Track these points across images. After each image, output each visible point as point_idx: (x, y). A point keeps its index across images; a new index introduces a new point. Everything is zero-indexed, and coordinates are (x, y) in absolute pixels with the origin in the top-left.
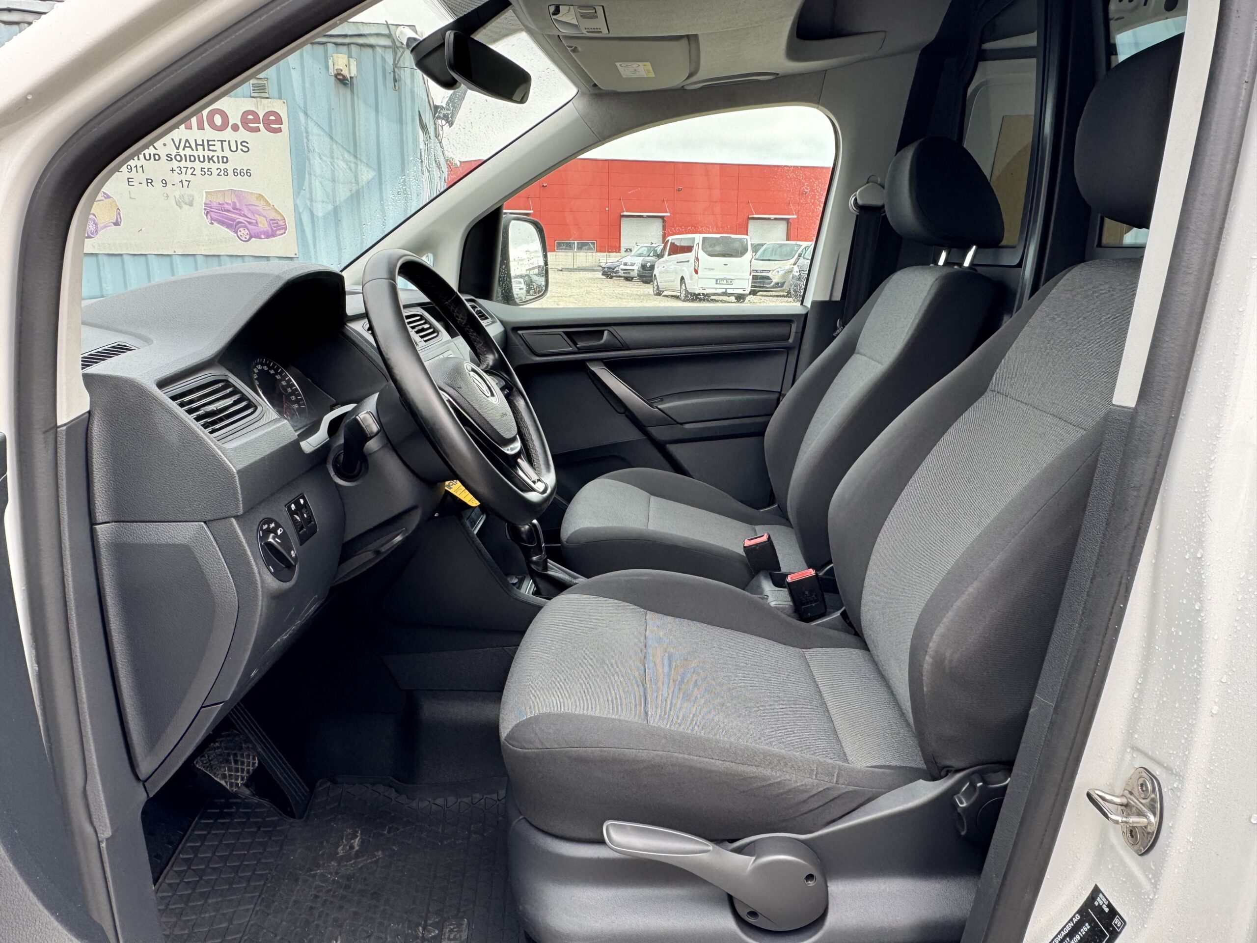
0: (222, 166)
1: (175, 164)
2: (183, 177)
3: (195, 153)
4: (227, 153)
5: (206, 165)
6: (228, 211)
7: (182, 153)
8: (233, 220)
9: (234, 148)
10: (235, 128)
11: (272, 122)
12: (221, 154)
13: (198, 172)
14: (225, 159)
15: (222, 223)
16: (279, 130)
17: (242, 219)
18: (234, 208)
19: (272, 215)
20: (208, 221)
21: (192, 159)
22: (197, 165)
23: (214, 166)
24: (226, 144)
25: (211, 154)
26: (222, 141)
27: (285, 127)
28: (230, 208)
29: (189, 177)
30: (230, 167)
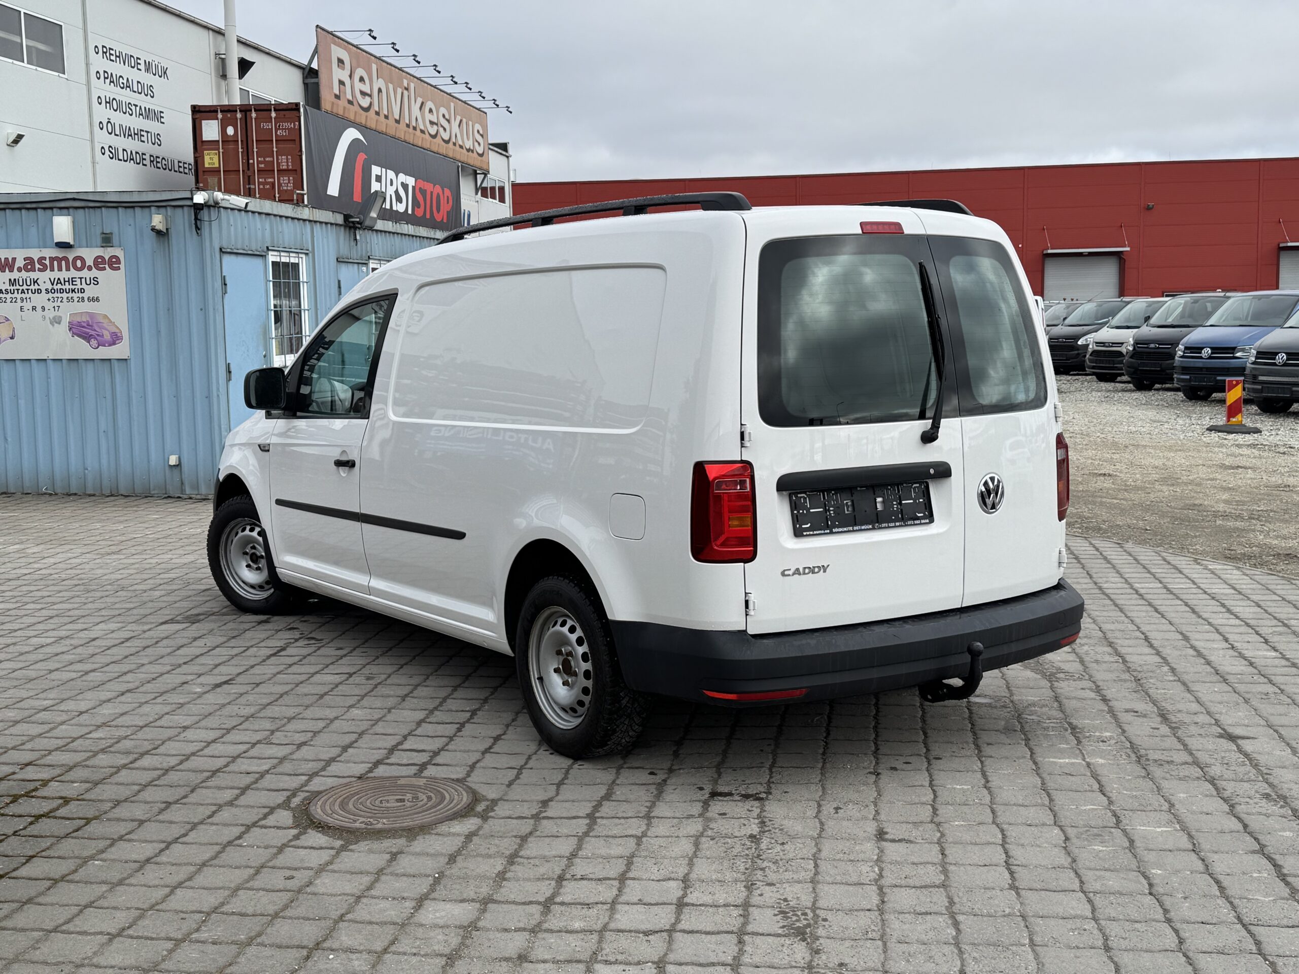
0: (80, 295)
1: (50, 295)
2: (56, 304)
3: (64, 287)
4: (84, 286)
5: (70, 295)
6: (83, 327)
7: (55, 287)
8: (87, 333)
9: (88, 282)
10: (90, 268)
11: (114, 264)
12: (79, 287)
13: (65, 300)
14: (82, 291)
15: (79, 336)
16: (118, 268)
17: (93, 333)
18: (88, 325)
19: (114, 330)
20: (70, 335)
21: (62, 291)
22: (65, 295)
23: (75, 295)
24: (83, 280)
25: (73, 287)
26: (81, 278)
27: (122, 266)
28: (85, 325)
29: (59, 304)
30: (85, 295)
